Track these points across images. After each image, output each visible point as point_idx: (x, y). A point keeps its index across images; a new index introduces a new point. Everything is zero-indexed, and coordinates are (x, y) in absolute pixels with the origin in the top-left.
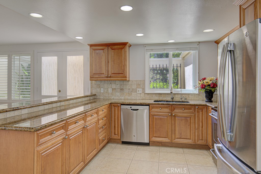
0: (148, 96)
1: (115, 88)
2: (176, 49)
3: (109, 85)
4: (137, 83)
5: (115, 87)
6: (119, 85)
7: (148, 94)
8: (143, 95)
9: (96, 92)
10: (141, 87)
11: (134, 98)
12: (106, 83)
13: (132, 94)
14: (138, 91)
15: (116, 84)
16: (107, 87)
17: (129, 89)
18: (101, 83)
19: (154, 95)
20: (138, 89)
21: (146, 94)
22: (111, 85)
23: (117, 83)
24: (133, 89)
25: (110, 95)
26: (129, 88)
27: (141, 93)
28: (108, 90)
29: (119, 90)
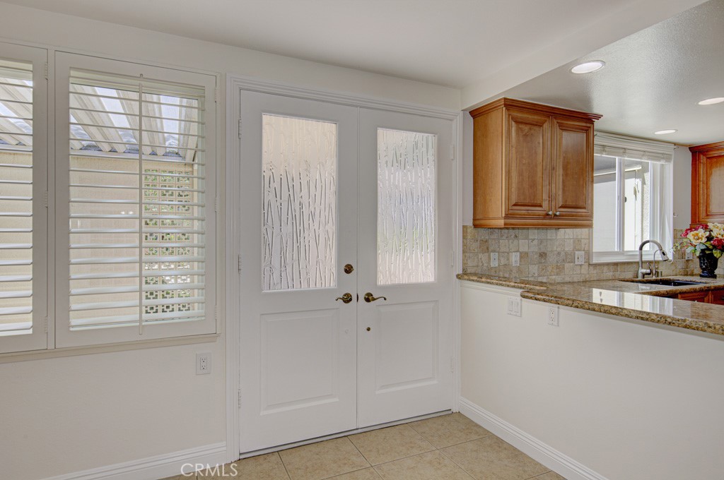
0: (595, 272)
1: (527, 251)
2: (642, 153)
3: (512, 243)
4: (575, 237)
5: (526, 249)
6: (535, 242)
7: (596, 265)
8: (584, 270)
9: (477, 266)
10: (583, 246)
11: (567, 279)
12: (506, 236)
13: (564, 268)
14: (576, 259)
15: (528, 239)
16: (508, 251)
17: (559, 253)
18: (492, 237)
19: (605, 268)
20: (577, 252)
21: (591, 268)
22: (516, 242)
23: (531, 237)
24: (566, 254)
25: (514, 275)
26: (559, 249)
27: (583, 263)
28: (508, 259)
29: (536, 256)
